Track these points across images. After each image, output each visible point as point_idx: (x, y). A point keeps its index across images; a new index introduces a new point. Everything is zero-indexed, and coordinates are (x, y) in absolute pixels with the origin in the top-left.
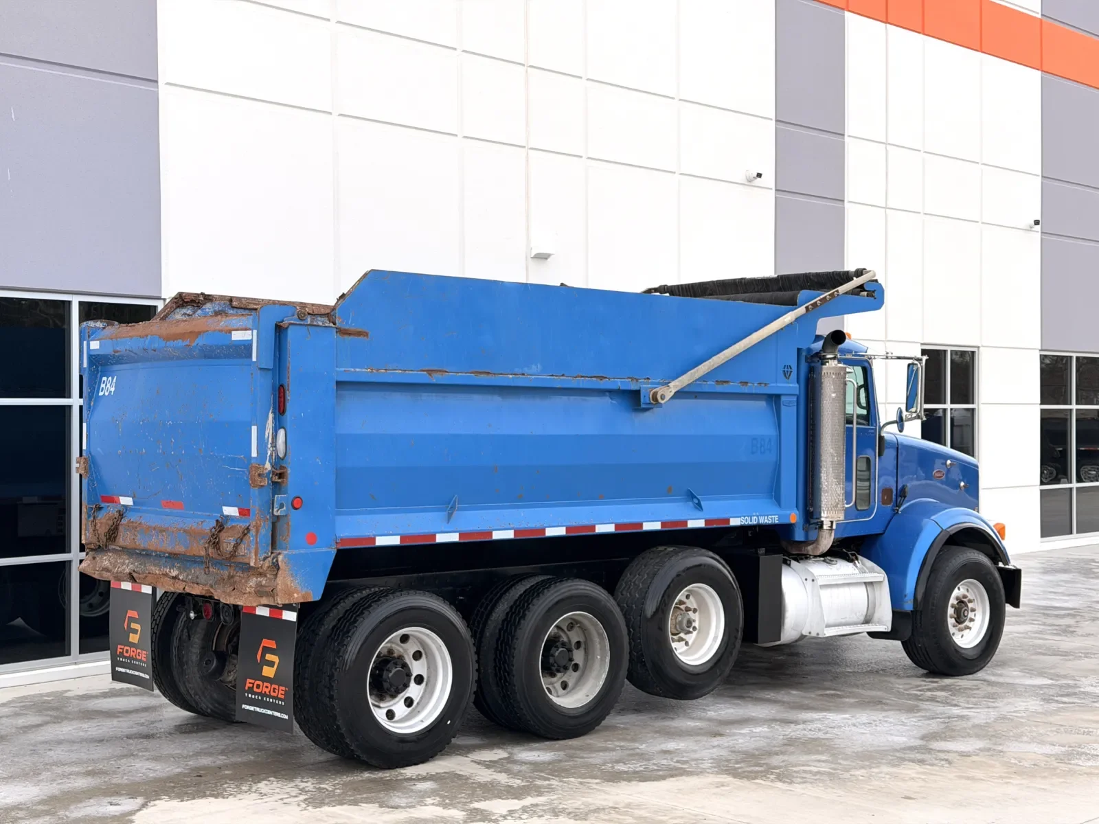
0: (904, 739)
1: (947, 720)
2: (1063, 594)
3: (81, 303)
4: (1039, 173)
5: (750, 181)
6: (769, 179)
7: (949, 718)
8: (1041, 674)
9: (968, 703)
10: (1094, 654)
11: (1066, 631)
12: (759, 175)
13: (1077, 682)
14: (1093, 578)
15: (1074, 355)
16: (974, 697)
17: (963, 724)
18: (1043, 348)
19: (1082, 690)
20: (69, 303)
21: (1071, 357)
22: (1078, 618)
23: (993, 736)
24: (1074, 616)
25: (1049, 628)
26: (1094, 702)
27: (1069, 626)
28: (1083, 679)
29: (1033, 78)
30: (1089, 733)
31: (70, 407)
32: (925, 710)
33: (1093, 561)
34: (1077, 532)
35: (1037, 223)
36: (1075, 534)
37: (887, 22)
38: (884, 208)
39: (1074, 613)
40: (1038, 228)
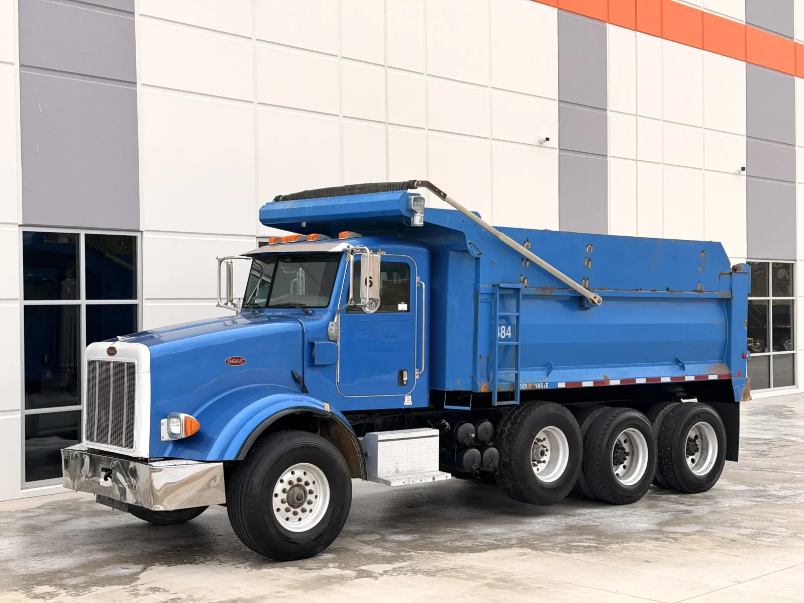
0: (647, 525)
1: (675, 513)
2: (761, 429)
3: (86, 235)
4: (745, 134)
5: (541, 143)
6: (554, 142)
7: (678, 511)
8: (742, 483)
9: (690, 502)
10: (779, 470)
11: (762, 454)
12: (547, 139)
13: (766, 488)
14: (783, 418)
15: (771, 262)
16: (695, 498)
17: (687, 515)
18: (749, 257)
19: (769, 493)
20: (78, 235)
21: (768, 263)
22: (771, 446)
23: (705, 523)
24: (767, 444)
25: (750, 452)
26: (776, 501)
27: (764, 451)
28: (770, 486)
29: (739, 67)
30: (771, 521)
31: (79, 306)
32: (660, 506)
33: (784, 406)
34: (774, 387)
35: (743, 169)
36: (772, 388)
37: (636, 30)
38: (635, 160)
39: (768, 442)
40: (744, 172)
